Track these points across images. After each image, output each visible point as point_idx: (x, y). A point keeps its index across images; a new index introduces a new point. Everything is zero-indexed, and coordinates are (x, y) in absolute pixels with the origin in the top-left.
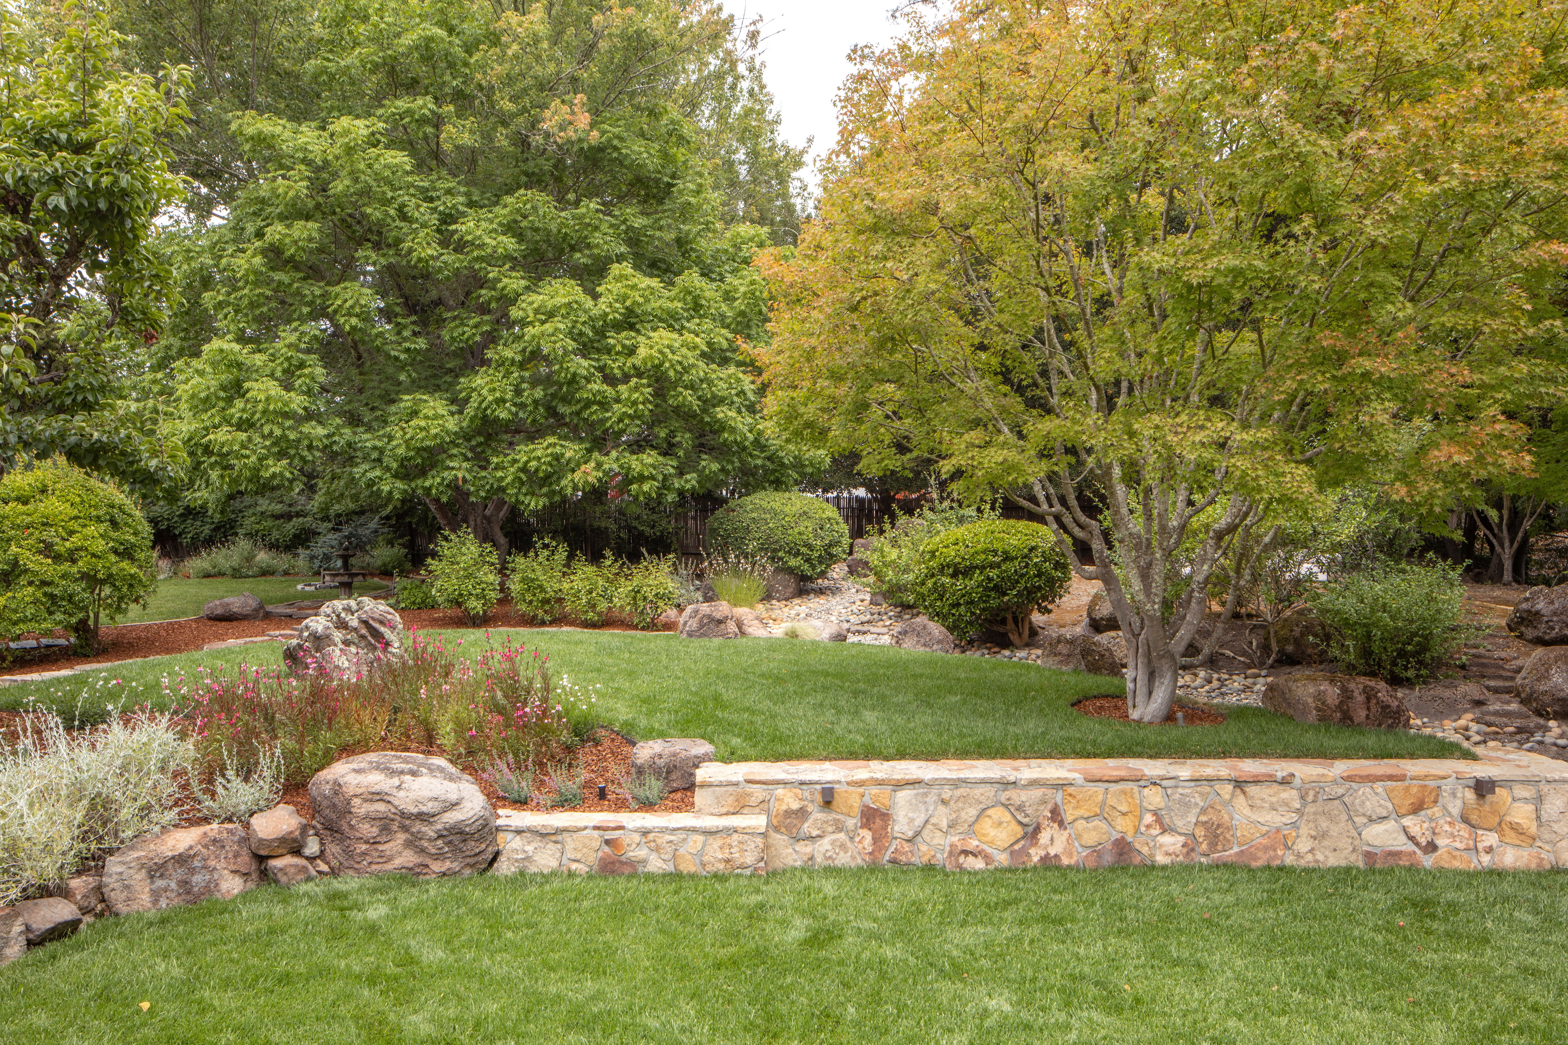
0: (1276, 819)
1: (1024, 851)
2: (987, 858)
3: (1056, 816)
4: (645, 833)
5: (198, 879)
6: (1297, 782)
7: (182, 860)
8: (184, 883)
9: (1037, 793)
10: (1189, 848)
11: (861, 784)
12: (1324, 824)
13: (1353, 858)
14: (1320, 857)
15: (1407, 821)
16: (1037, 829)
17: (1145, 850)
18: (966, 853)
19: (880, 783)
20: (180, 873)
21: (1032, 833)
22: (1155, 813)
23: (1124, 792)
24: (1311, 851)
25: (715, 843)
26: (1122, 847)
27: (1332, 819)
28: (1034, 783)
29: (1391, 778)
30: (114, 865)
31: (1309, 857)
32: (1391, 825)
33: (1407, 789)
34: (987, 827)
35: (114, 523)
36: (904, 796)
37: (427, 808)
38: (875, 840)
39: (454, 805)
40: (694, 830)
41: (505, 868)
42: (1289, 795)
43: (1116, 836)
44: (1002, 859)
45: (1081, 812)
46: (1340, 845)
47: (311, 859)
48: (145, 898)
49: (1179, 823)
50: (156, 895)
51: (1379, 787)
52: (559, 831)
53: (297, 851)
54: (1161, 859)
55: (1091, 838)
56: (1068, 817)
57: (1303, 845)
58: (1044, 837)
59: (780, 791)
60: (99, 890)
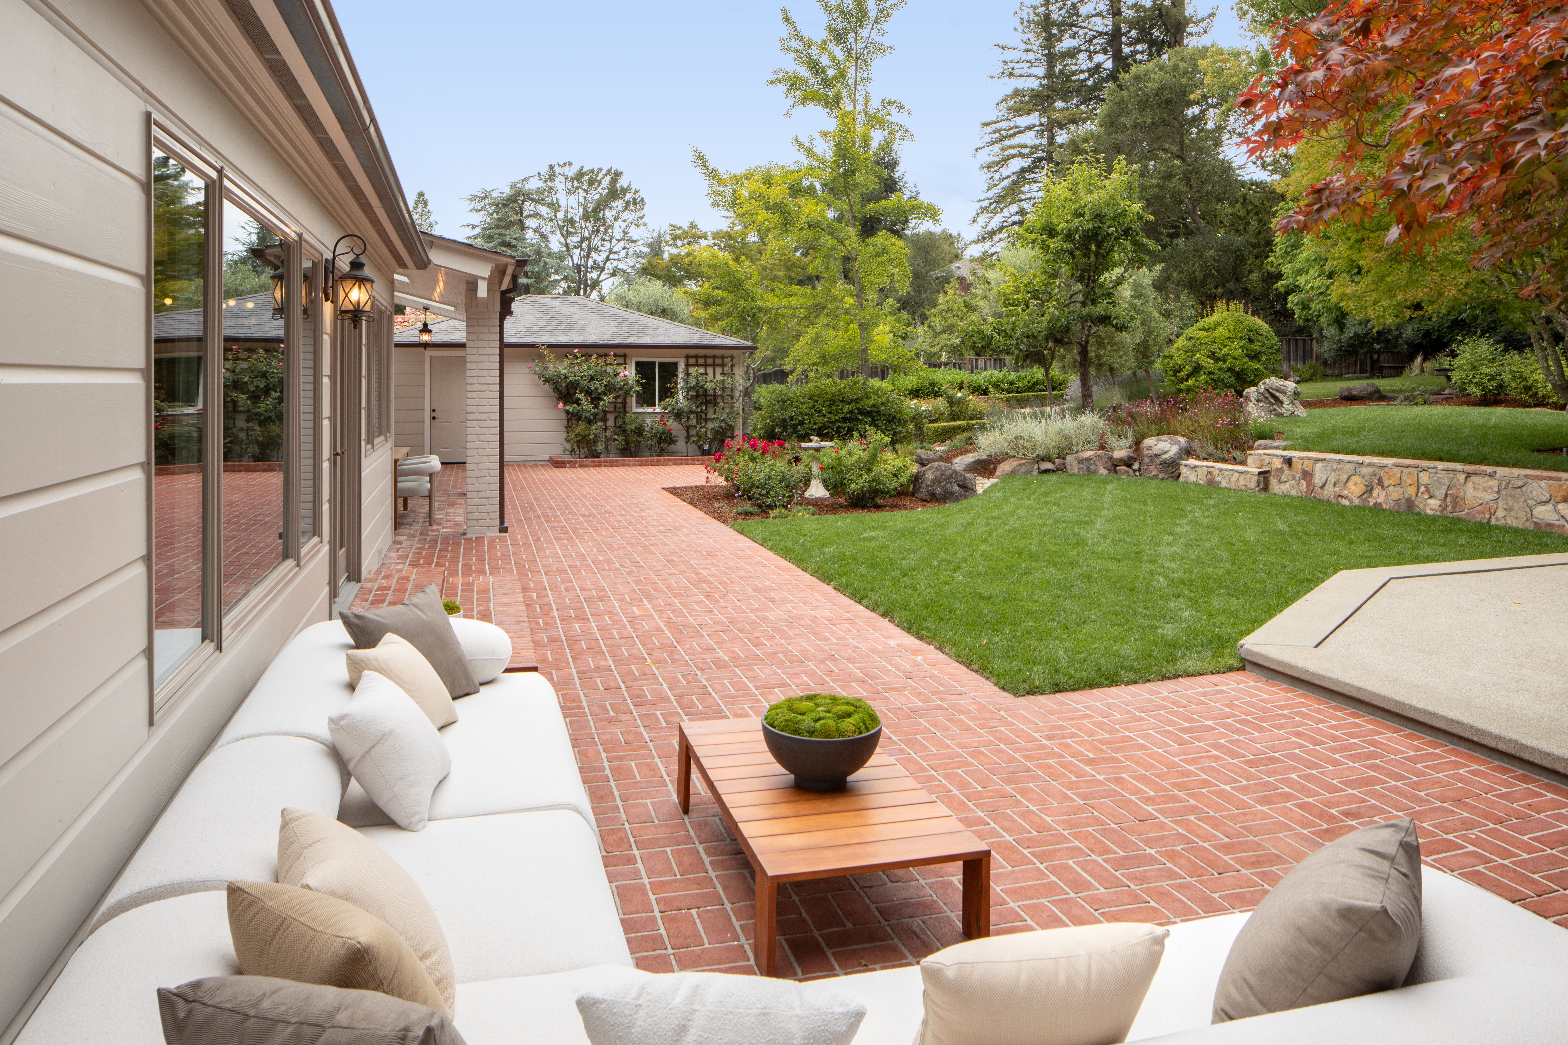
0: (1488, 497)
1: (1366, 500)
2: (1350, 501)
3: (1380, 482)
4: (1221, 470)
5: (1092, 467)
6: (1497, 476)
7: (1088, 459)
8: (1088, 468)
9: (1371, 469)
10: (1443, 508)
11: (1302, 458)
12: (1510, 502)
13: (1527, 525)
14: (1509, 522)
15: (1561, 506)
16: (1372, 489)
17: (1421, 506)
18: (1342, 497)
19: (1310, 459)
20: (1087, 464)
21: (1369, 490)
22: (1426, 486)
23: (1409, 473)
24: (1504, 517)
25: (1242, 477)
26: (1410, 503)
27: (1515, 500)
28: (1369, 464)
29: (1551, 478)
30: (1068, 458)
31: (1503, 521)
32: (1549, 507)
33: (1561, 486)
34: (1351, 484)
35: (1251, 341)
36: (1319, 466)
37: (1158, 452)
38: (1307, 486)
39: (1166, 452)
40: (1235, 471)
41: (1181, 479)
42: (1493, 483)
43: (1407, 496)
44: (1357, 502)
45: (1391, 482)
46: (1520, 516)
47: (1134, 471)
48: (1076, 470)
49: (1437, 493)
50: (1079, 469)
51: (1543, 483)
52: (1196, 467)
53: (1129, 466)
54: (1429, 512)
55: (1395, 496)
56: (1386, 485)
57: (1500, 514)
58: (1375, 493)
59: (1275, 460)
60: (1064, 464)
